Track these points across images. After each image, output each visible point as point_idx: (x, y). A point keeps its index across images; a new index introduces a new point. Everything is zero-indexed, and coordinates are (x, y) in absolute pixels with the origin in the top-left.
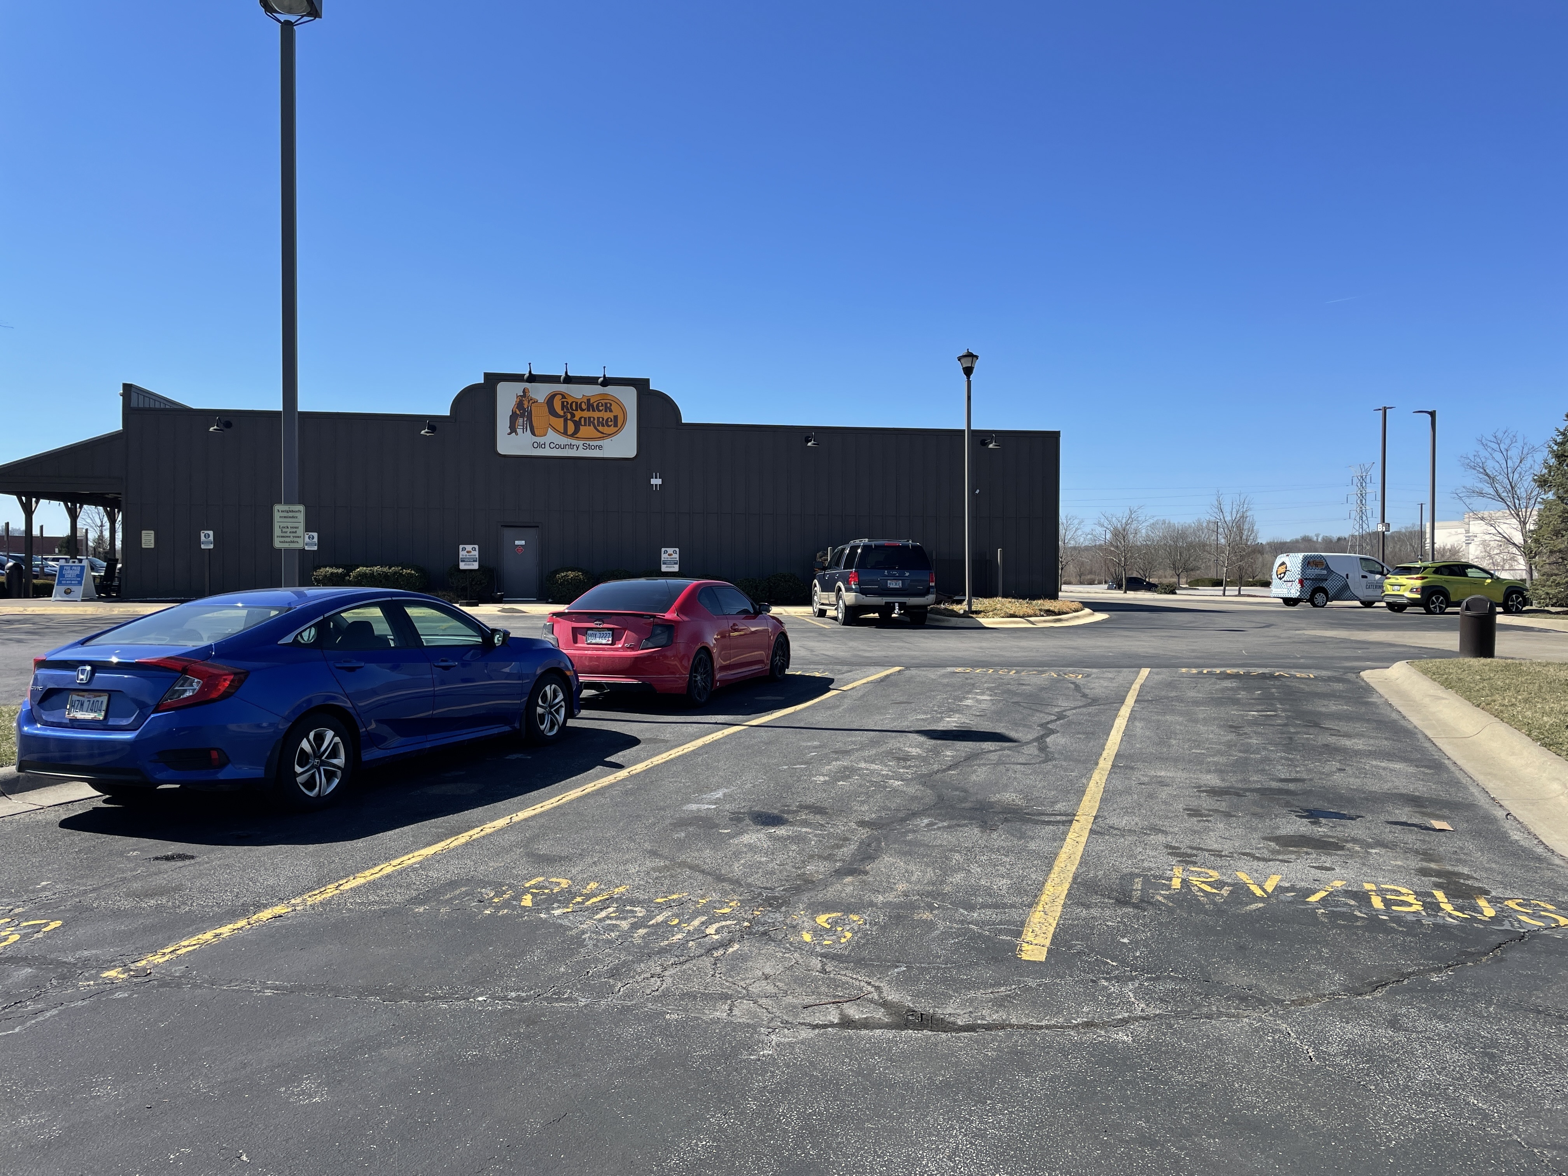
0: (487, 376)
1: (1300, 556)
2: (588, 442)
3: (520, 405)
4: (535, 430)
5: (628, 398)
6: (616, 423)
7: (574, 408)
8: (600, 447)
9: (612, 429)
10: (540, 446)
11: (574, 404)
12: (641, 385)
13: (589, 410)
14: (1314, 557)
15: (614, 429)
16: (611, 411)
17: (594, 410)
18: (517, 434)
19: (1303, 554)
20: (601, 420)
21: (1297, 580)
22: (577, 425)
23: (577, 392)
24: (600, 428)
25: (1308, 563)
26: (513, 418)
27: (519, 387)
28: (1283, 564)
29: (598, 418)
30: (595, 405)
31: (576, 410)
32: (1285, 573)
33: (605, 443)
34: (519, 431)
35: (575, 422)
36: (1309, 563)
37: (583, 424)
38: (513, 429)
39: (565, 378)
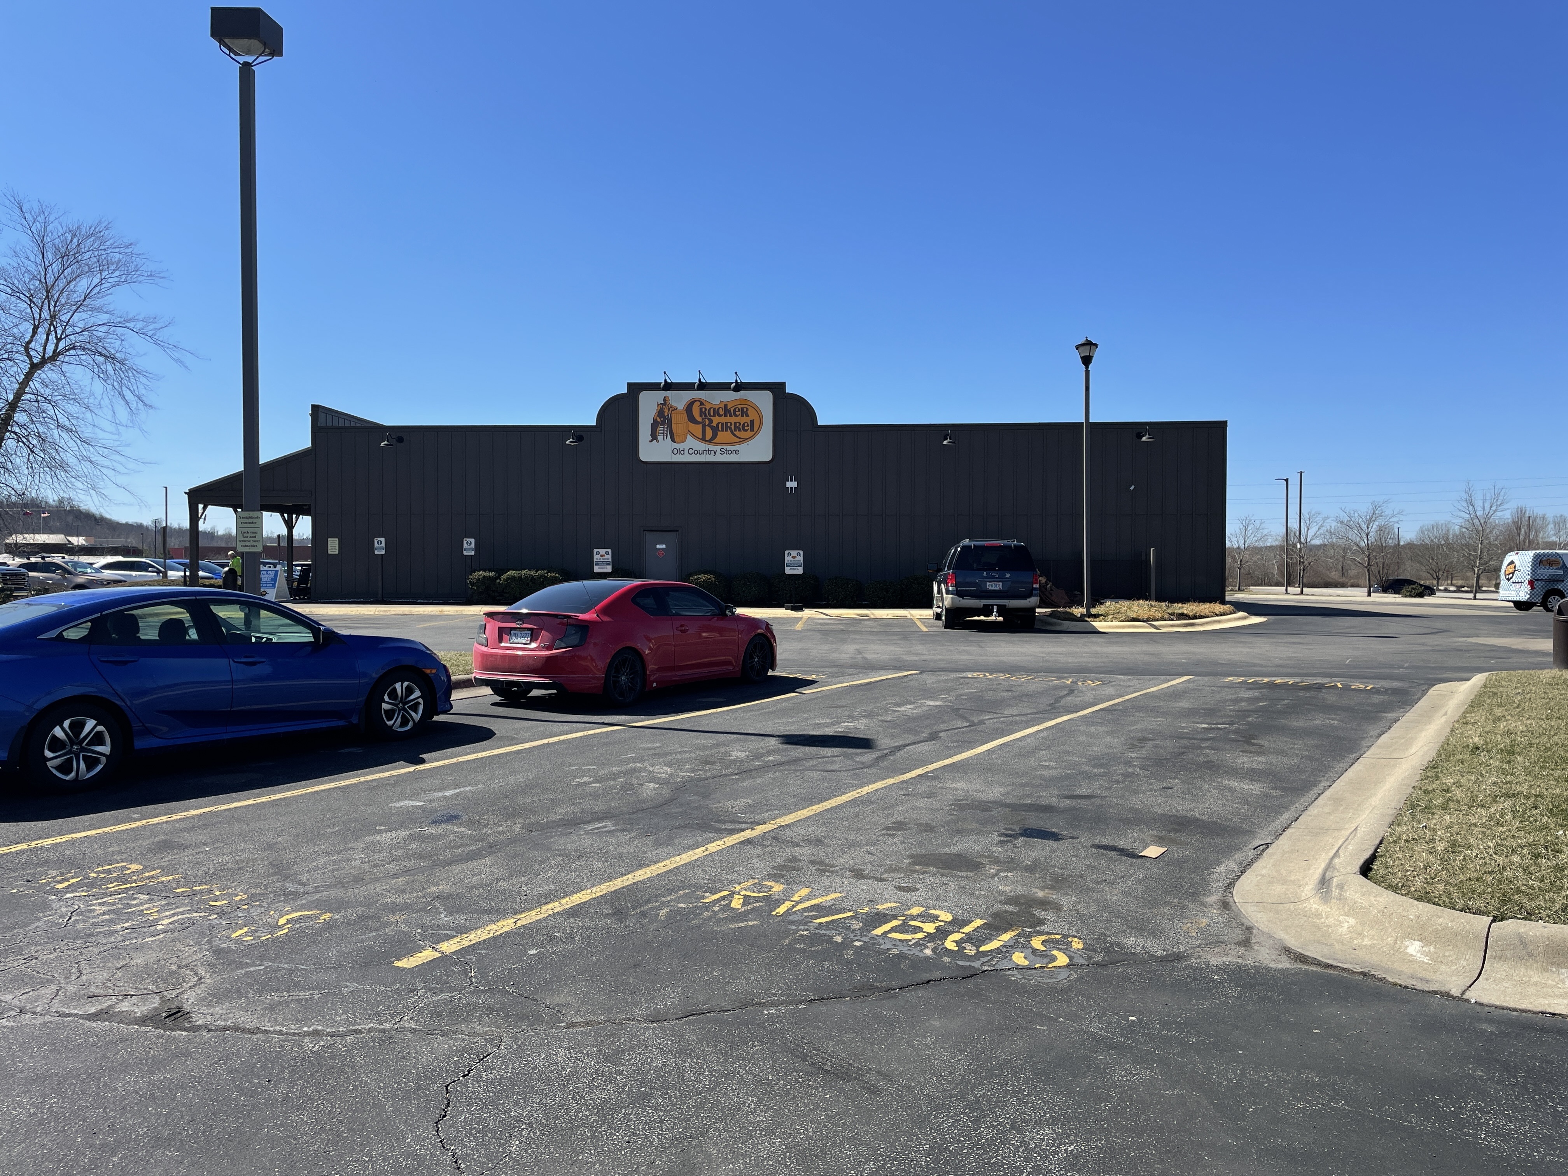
0: (630, 385)
1: (1531, 554)
2: (725, 447)
3: (660, 413)
4: (675, 437)
5: (764, 402)
6: (753, 428)
7: (712, 414)
8: (737, 452)
9: (749, 434)
10: (680, 452)
11: (712, 410)
12: (777, 389)
13: (726, 416)
14: (1548, 555)
15: (750, 434)
16: (747, 416)
17: (731, 416)
18: (658, 441)
19: (1534, 552)
20: (738, 424)
21: (1527, 581)
22: (715, 430)
23: (716, 398)
24: (737, 433)
25: (1539, 562)
26: (654, 426)
27: (659, 396)
28: (1512, 562)
29: (735, 423)
30: (732, 410)
31: (714, 416)
32: (1513, 573)
33: (742, 447)
34: (660, 438)
35: (712, 428)
36: (1541, 562)
37: (720, 429)
38: (654, 437)
39: (698, 385)
